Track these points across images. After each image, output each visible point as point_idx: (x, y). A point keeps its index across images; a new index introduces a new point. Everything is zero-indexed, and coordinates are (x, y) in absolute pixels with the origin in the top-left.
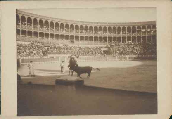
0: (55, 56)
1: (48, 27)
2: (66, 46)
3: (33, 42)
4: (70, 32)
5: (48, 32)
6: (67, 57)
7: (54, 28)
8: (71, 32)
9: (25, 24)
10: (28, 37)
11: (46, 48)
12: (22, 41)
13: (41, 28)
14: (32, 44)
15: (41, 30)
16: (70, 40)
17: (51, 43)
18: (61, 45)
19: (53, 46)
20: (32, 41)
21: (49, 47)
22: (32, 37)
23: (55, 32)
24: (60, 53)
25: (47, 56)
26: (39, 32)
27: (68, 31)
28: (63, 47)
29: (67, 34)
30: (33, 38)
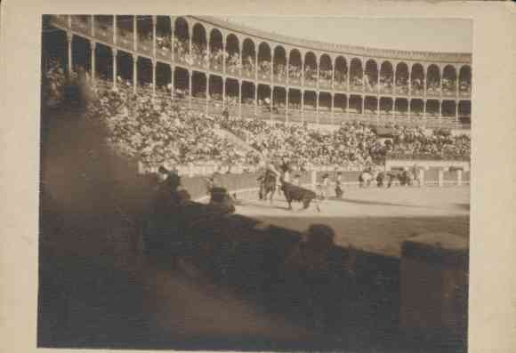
0: (407, 165)
1: (392, 81)
2: (444, 135)
3: (347, 124)
4: (458, 90)
5: (391, 93)
6: (447, 169)
7: (409, 81)
8: (461, 90)
9: (329, 78)
10: (335, 112)
11: (382, 141)
12: (320, 123)
13: (369, 86)
14: (346, 130)
15: (371, 89)
16: (457, 115)
17: (396, 127)
18: (428, 133)
19: (402, 137)
20: (343, 123)
21: (391, 140)
22: (345, 112)
23: (409, 93)
24: (423, 158)
25: (384, 164)
26: (363, 96)
27: (452, 89)
28: (435, 137)
29: (449, 96)
30: (350, 113)
